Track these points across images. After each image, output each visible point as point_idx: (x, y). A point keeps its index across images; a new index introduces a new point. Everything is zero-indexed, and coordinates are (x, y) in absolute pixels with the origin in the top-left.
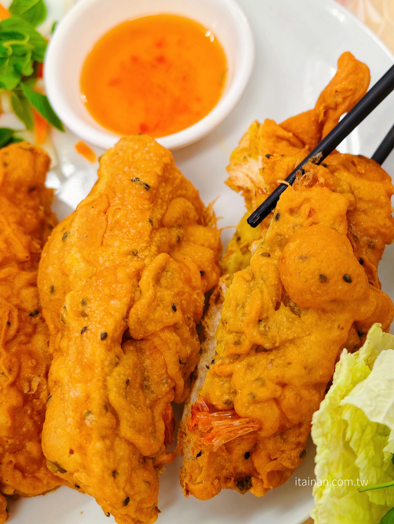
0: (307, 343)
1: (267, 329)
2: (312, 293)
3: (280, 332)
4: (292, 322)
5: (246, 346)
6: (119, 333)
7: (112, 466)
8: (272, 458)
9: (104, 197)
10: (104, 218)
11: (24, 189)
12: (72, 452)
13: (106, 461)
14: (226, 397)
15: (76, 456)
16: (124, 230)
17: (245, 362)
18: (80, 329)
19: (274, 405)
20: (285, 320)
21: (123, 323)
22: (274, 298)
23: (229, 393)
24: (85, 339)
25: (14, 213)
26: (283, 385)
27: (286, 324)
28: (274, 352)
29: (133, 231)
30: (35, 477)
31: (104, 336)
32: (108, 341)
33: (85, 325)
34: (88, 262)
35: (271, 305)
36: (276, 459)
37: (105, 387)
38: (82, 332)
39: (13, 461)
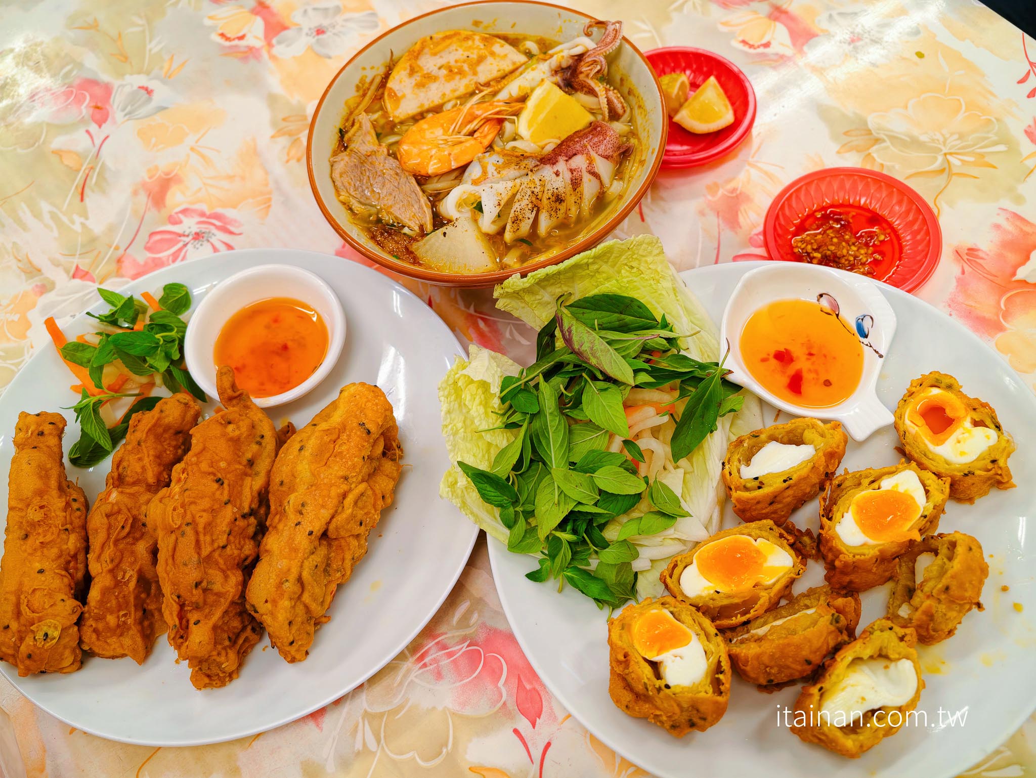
6: (319, 534)
7: (291, 619)
9: (337, 430)
10: (332, 446)
11: (171, 431)
12: (266, 601)
13: (288, 614)
15: (269, 605)
16: (344, 460)
18: (296, 522)
21: (325, 527)
24: (297, 530)
25: (156, 448)
29: (350, 463)
30: (106, 641)
31: (311, 533)
32: (313, 537)
33: (300, 520)
34: (313, 474)
37: (301, 566)
38: (296, 525)
39: (94, 625)
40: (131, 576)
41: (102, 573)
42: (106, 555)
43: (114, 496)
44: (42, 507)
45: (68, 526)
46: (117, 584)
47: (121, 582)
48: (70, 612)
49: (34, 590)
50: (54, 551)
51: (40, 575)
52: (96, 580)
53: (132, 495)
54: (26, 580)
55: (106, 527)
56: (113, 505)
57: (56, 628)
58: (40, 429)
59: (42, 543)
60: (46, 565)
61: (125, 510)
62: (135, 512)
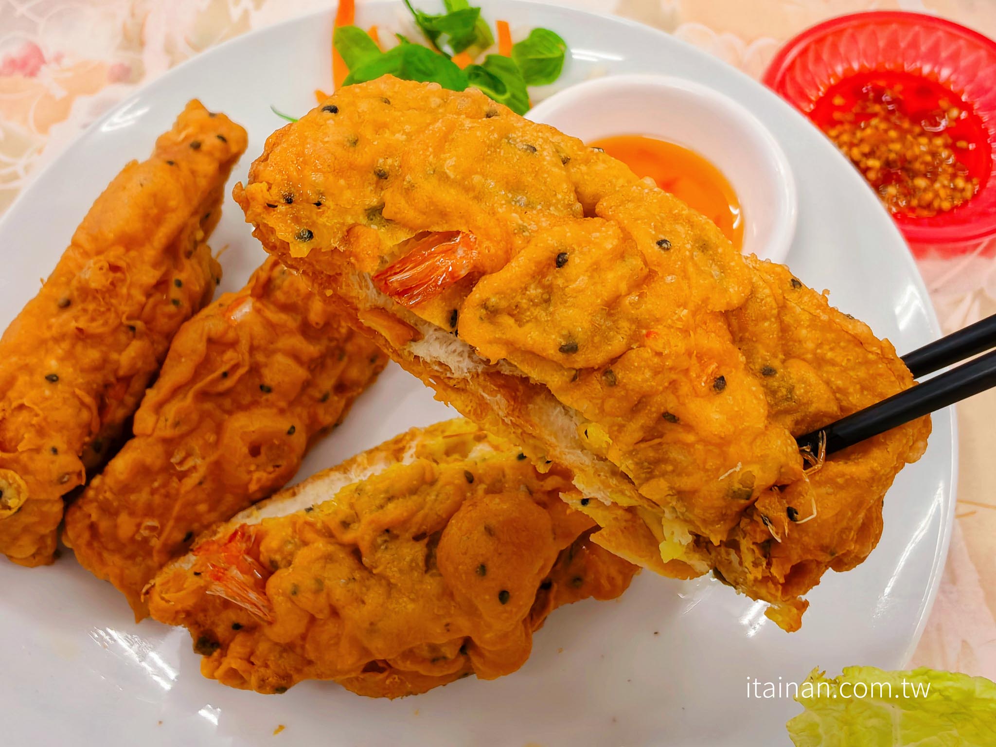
0: (401, 604)
1: (383, 547)
2: (456, 569)
3: (389, 565)
4: (412, 569)
5: (349, 537)
8: (252, 659)
14: (278, 557)
17: (331, 548)
19: (305, 621)
20: (408, 559)
22: (424, 527)
23: (284, 558)
26: (335, 612)
27: (405, 564)
28: (365, 574)
30: (100, 555)
35: (414, 530)
36: (253, 664)
39: (94, 517)
40: (194, 468)
41: (149, 436)
42: (172, 410)
43: (244, 311)
44: (114, 268)
45: (139, 324)
46: (168, 469)
47: (174, 468)
48: (55, 476)
49: (21, 407)
50: (93, 355)
51: (46, 384)
52: (134, 443)
53: (271, 326)
54: (22, 380)
55: (197, 358)
56: (230, 327)
57: (19, 492)
58: (201, 138)
59: (80, 330)
60: (67, 372)
61: (244, 346)
62: (260, 358)
